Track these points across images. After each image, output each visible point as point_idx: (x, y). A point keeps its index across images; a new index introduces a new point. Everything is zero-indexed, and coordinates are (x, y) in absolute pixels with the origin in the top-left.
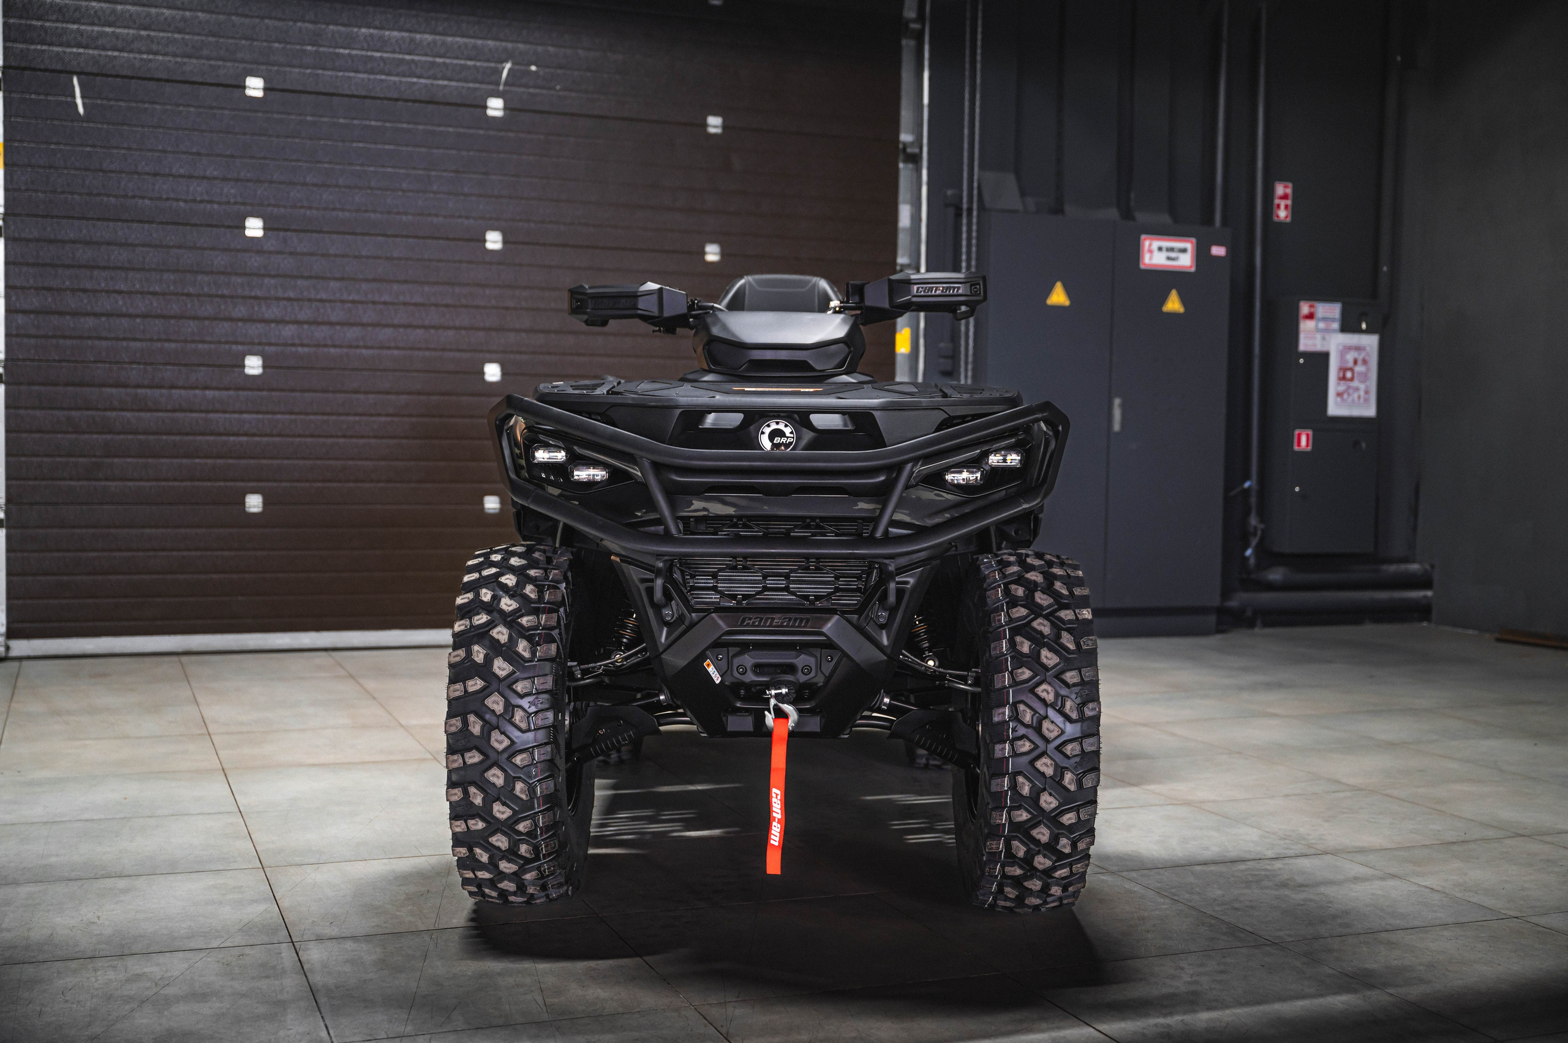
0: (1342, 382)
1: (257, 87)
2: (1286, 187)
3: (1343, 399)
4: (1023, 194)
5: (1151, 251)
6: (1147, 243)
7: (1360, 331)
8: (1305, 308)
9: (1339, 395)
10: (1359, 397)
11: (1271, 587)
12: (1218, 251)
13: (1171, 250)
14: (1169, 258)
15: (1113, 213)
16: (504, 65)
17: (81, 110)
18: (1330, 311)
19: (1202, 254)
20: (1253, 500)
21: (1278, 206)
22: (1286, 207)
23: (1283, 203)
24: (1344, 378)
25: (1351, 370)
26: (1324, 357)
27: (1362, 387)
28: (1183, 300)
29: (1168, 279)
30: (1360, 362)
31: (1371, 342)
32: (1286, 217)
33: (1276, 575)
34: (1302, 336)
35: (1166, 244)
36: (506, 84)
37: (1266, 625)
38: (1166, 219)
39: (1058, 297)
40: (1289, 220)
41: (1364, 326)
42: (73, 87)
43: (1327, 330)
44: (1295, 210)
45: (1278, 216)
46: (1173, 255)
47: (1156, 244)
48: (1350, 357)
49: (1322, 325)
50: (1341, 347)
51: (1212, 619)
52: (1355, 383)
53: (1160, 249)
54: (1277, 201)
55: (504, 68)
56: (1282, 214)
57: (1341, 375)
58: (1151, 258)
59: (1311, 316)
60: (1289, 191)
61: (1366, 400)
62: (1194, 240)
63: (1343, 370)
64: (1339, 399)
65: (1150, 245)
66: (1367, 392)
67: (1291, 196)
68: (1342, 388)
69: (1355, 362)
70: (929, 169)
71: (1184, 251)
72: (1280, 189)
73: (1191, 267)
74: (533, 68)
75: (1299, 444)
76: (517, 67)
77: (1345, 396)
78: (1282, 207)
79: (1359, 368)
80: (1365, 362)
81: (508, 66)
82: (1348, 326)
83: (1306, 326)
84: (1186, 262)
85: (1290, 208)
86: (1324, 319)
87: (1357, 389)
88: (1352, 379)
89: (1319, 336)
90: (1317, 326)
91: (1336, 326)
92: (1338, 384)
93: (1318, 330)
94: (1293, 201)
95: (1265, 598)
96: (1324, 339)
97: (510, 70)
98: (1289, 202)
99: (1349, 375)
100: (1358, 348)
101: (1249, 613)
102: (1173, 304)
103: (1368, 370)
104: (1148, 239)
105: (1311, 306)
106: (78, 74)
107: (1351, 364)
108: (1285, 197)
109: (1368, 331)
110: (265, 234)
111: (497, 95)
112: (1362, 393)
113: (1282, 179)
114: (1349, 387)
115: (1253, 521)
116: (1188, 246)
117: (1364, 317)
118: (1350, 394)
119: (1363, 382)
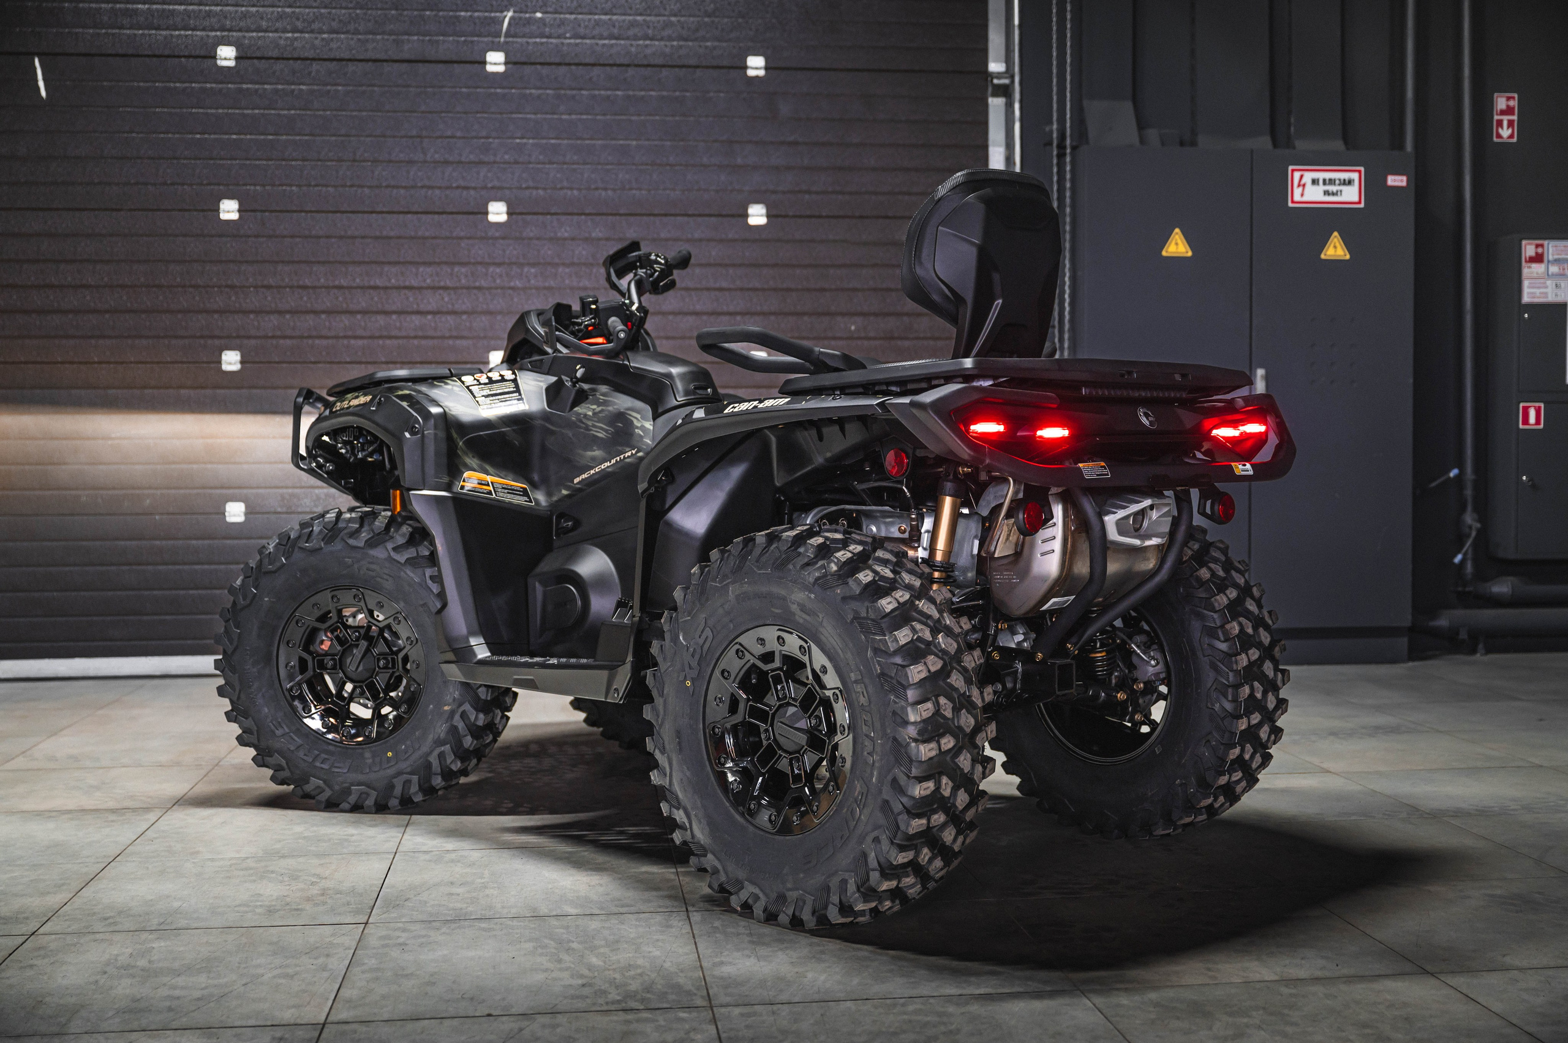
1: (228, 57)
2: (1509, 98)
4: (1142, 125)
5: (1302, 185)
6: (1297, 175)
8: (1529, 249)
11: (1497, 602)
12: (1396, 181)
13: (1332, 182)
14: (1326, 193)
15: (1264, 142)
16: (505, 13)
17: (43, 93)
18: (1565, 251)
19: (1373, 186)
20: (1469, 492)
21: (1500, 123)
22: (1511, 124)
23: (1505, 119)
26: (1560, 310)
28: (1348, 244)
29: (1325, 219)
32: (1511, 136)
33: (1501, 588)
34: (1526, 284)
35: (1321, 176)
36: (507, 36)
37: (1489, 651)
38: (1339, 145)
39: (1177, 246)
40: (1514, 139)
42: (35, 68)
43: (1562, 276)
44: (1523, 126)
45: (1499, 136)
46: (1332, 188)
47: (1308, 177)
49: (1554, 269)
51: (1403, 642)
53: (1315, 182)
54: (1498, 117)
55: (505, 17)
56: (1505, 133)
58: (1303, 194)
59: (1538, 259)
60: (1514, 103)
62: (1361, 168)
65: (1301, 178)
67: (1517, 110)
70: (1021, 102)
71: (1350, 182)
72: (1501, 103)
73: (1358, 202)
74: (539, 15)
75: (1526, 421)
76: (517, 15)
78: (1505, 124)
81: (510, 14)
83: (1531, 272)
84: (1351, 195)
85: (1516, 124)
86: (1557, 261)
89: (1551, 283)
90: (1547, 270)
93: (1549, 276)
94: (1522, 116)
95: (1487, 616)
96: (1558, 286)
97: (511, 19)
98: (1515, 117)
101: (1463, 635)
102: (1335, 250)
104: (1301, 170)
105: (1539, 246)
106: (39, 55)
108: (1509, 111)
110: (240, 216)
111: (496, 48)
113: (1502, 90)
115: (1469, 518)
116: (1355, 176)
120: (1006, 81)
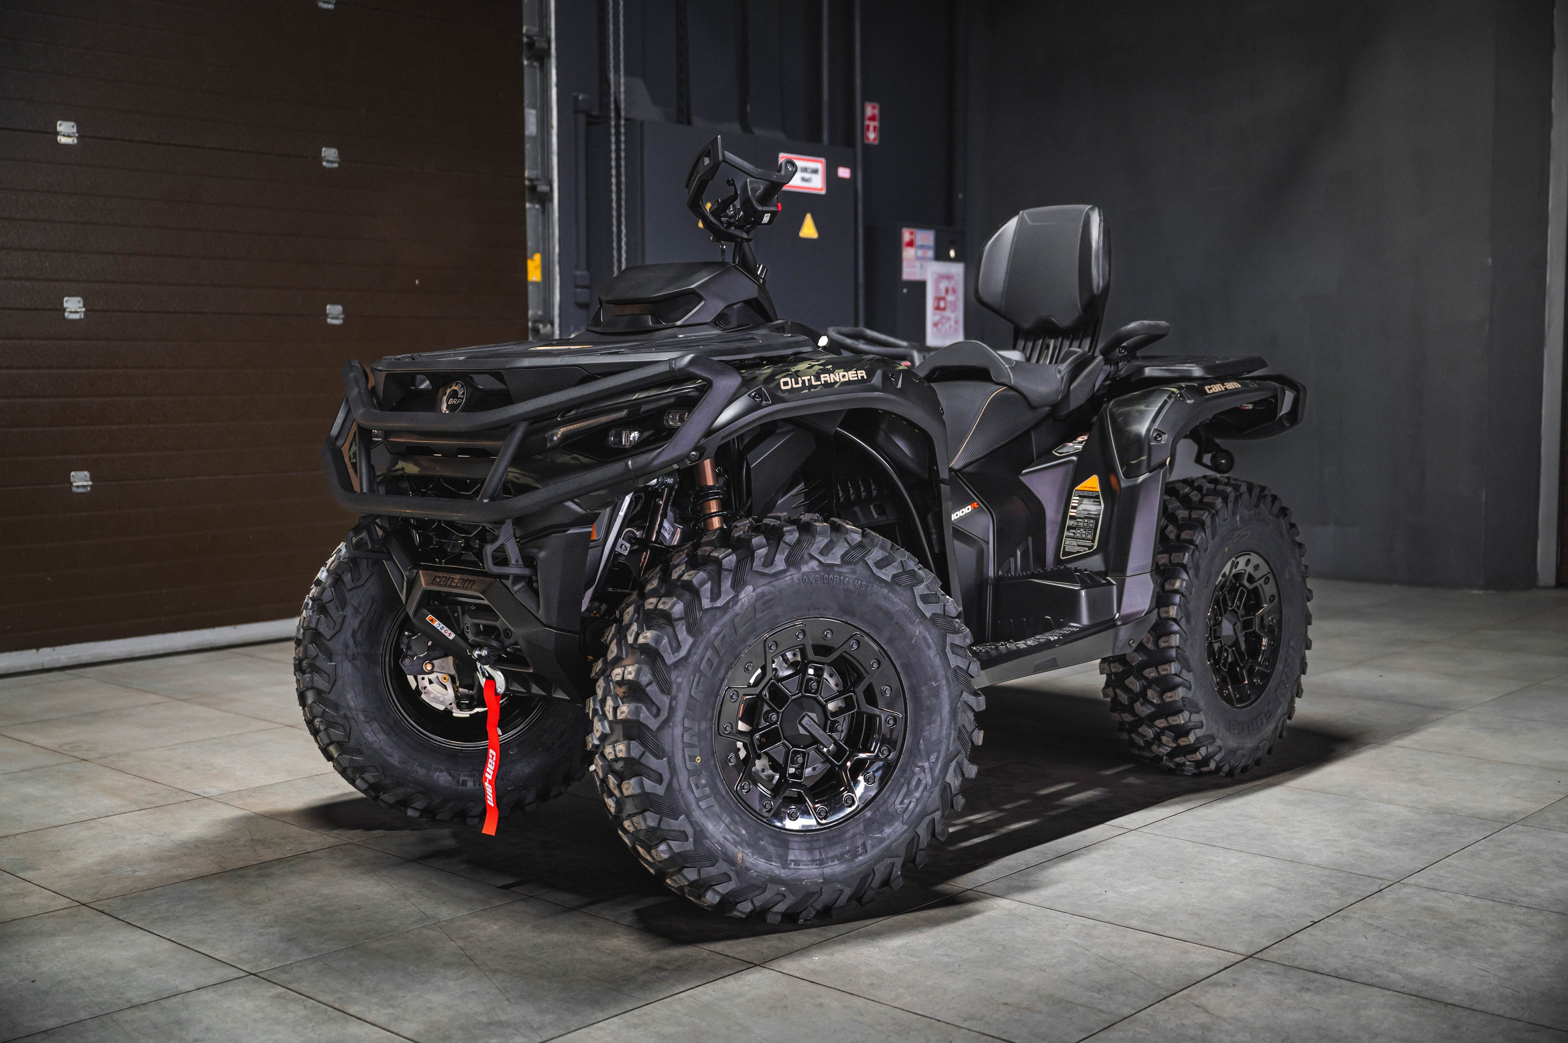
0: (937, 312)
2: (874, 108)
3: (939, 330)
4: (656, 103)
7: (947, 259)
8: (906, 236)
9: (935, 325)
10: (950, 327)
12: (844, 173)
13: (809, 170)
14: (803, 179)
18: (926, 237)
19: (831, 176)
21: (868, 127)
22: (875, 128)
23: (872, 124)
24: (938, 308)
25: (943, 299)
26: (921, 286)
27: (952, 316)
28: (817, 225)
29: (805, 202)
30: (950, 291)
31: (957, 270)
32: (875, 140)
34: (905, 264)
40: (877, 142)
41: (952, 253)
43: (923, 259)
44: (882, 131)
45: (868, 139)
46: (807, 175)
48: (943, 285)
49: (920, 253)
50: (935, 276)
52: (947, 313)
54: (867, 122)
56: (872, 136)
57: (936, 305)
59: (911, 244)
60: (876, 112)
61: (956, 330)
62: (823, 160)
63: (938, 299)
64: (935, 329)
66: (956, 322)
67: (878, 118)
68: (937, 318)
69: (947, 291)
71: (815, 171)
72: (869, 111)
73: (822, 190)
77: (940, 326)
78: (871, 128)
79: (950, 298)
80: (954, 291)
82: (941, 255)
83: (908, 253)
84: (817, 183)
85: (877, 130)
86: (922, 247)
87: (949, 319)
88: (944, 309)
89: (918, 264)
90: (916, 253)
91: (930, 253)
92: (934, 314)
93: (918, 258)
94: (881, 122)
96: (922, 267)
98: (876, 124)
99: (942, 304)
100: (948, 277)
102: (809, 230)
103: (957, 299)
105: (912, 233)
107: (943, 294)
108: (873, 118)
109: (956, 260)
112: (952, 322)
113: (871, 100)
114: (942, 317)
116: (819, 166)
117: (952, 244)
118: (943, 325)
119: (953, 311)
120: (545, 45)
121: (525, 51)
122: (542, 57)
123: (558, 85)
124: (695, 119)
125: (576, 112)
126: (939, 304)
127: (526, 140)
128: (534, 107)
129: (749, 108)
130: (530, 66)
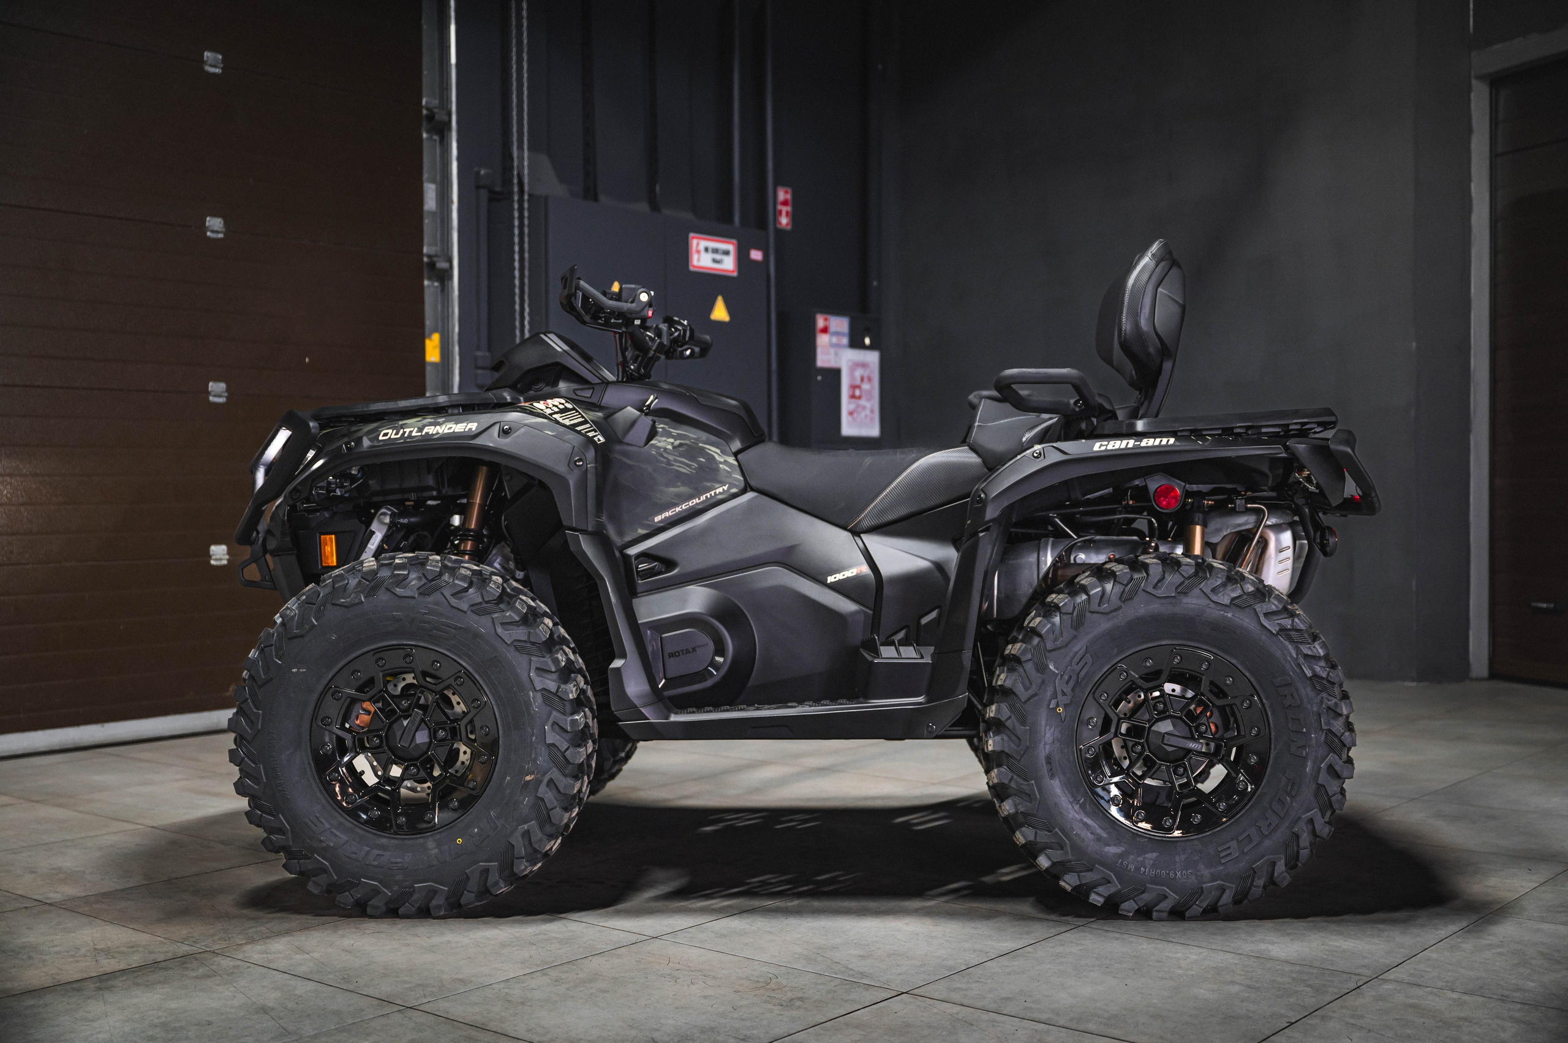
0: (853, 400)
2: (786, 192)
3: (854, 420)
4: (561, 179)
5: (698, 252)
6: (695, 242)
7: (863, 347)
8: (820, 322)
9: (851, 413)
10: (866, 416)
12: (756, 255)
13: (715, 251)
14: (715, 261)
18: (840, 324)
19: (743, 258)
21: (780, 212)
22: (787, 213)
23: (784, 209)
24: (853, 397)
25: (859, 387)
26: (836, 373)
27: (868, 405)
28: (728, 308)
29: (713, 283)
30: (866, 380)
31: (872, 358)
32: (787, 225)
34: (819, 351)
35: (711, 244)
40: (789, 228)
41: (867, 341)
43: (838, 346)
44: (794, 217)
45: (780, 224)
46: (718, 257)
47: (703, 244)
48: (858, 373)
49: (834, 340)
50: (850, 363)
52: (863, 402)
53: (706, 250)
54: (779, 207)
56: (784, 220)
57: (851, 393)
58: (699, 260)
59: (825, 330)
60: (789, 197)
61: (872, 419)
62: (734, 241)
63: (854, 387)
64: (850, 418)
65: (698, 244)
66: (872, 411)
67: (790, 203)
68: (852, 407)
69: (862, 379)
70: (459, 141)
71: (727, 253)
72: (782, 195)
73: (733, 271)
77: (855, 415)
78: (784, 213)
79: (866, 386)
80: (870, 379)
82: (855, 343)
83: (822, 340)
84: (728, 264)
85: (790, 214)
86: (837, 334)
87: (864, 408)
88: (859, 398)
89: (832, 351)
90: (830, 340)
91: (845, 341)
92: (849, 403)
93: (832, 345)
94: (794, 207)
96: (836, 354)
98: (789, 208)
99: (857, 393)
100: (864, 365)
102: (720, 313)
103: (873, 387)
104: (697, 238)
105: (826, 320)
107: (858, 382)
108: (785, 203)
109: (871, 348)
112: (868, 412)
113: (784, 184)
114: (858, 406)
116: (730, 247)
117: (867, 332)
118: (859, 413)
119: (869, 400)
121: (424, 124)
122: (441, 130)
123: (459, 159)
124: (602, 198)
125: (478, 187)
126: (854, 392)
127: (425, 215)
128: (433, 181)
129: (658, 188)
130: (430, 139)
